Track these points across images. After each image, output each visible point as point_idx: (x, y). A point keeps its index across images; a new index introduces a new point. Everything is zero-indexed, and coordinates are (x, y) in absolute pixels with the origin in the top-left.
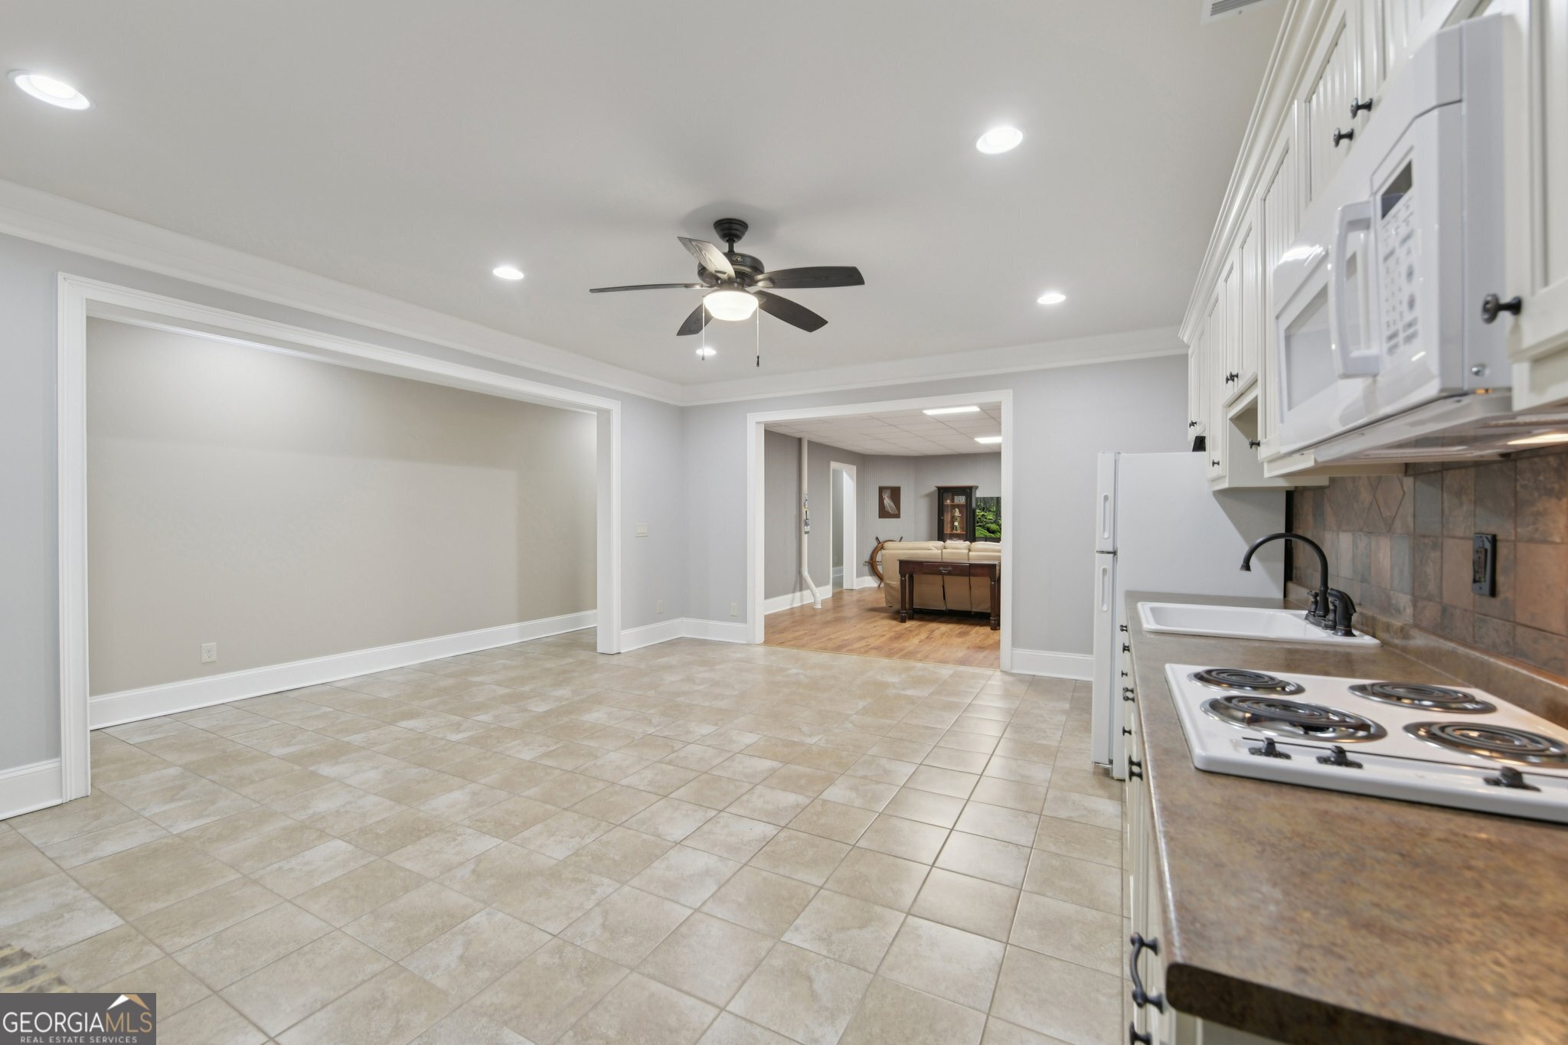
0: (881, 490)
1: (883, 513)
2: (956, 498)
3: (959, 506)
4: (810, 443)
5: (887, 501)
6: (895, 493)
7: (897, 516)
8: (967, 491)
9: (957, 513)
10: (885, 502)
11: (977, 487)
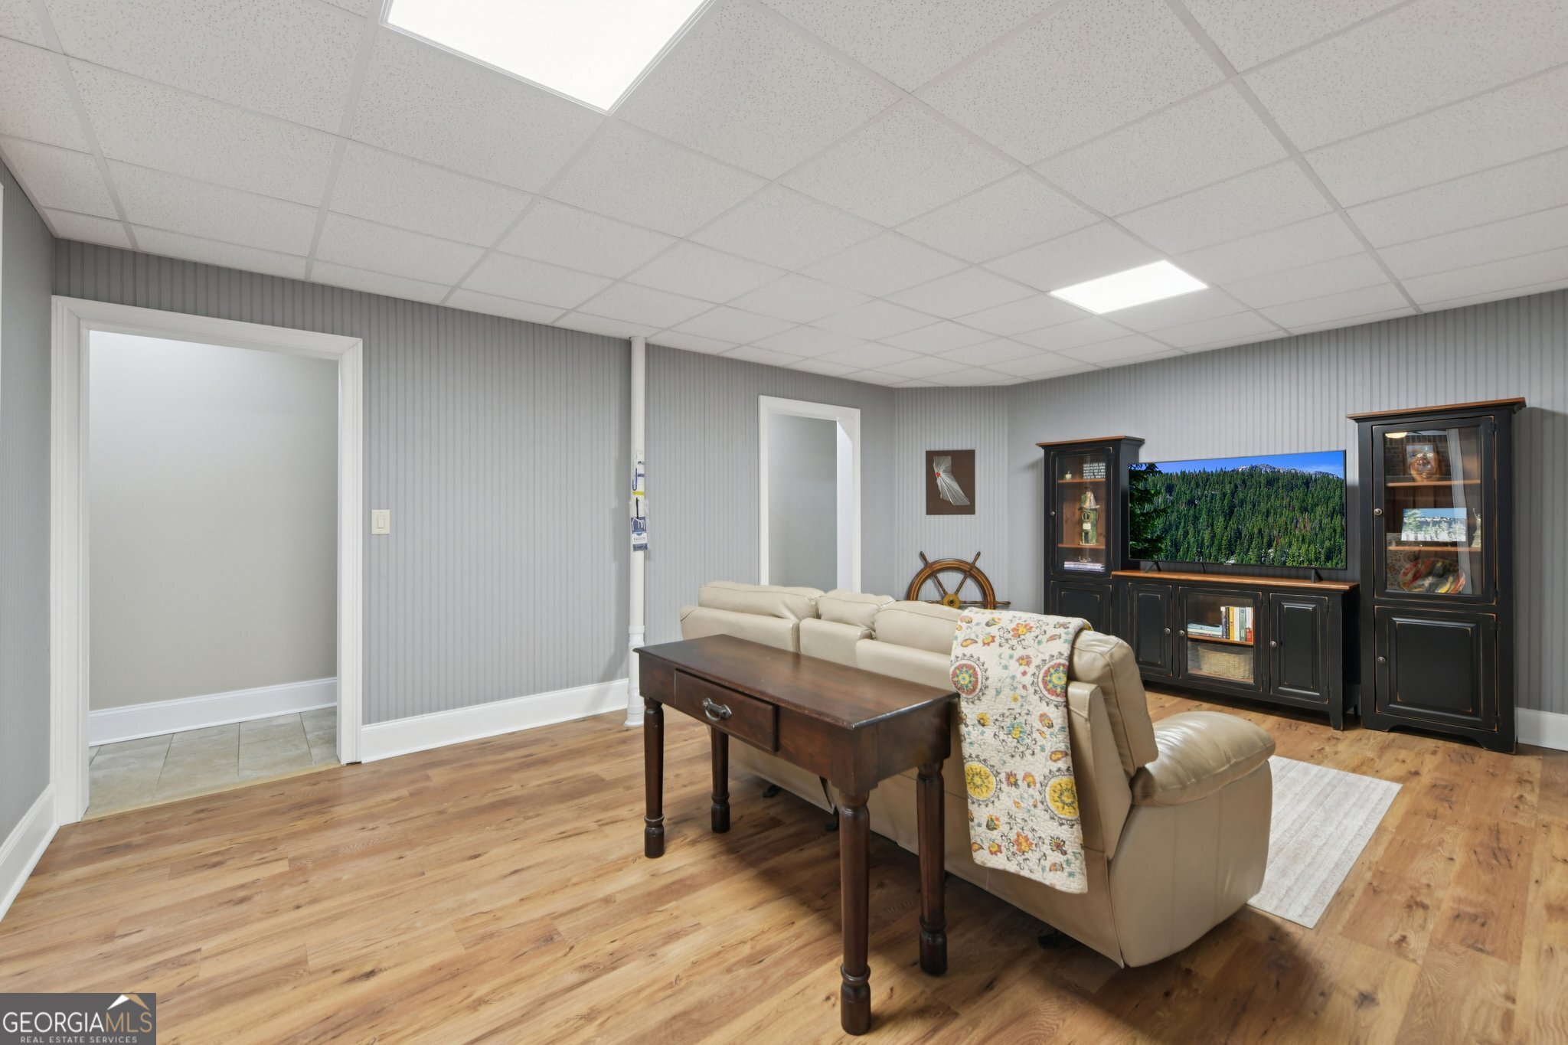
0: (932, 457)
1: (936, 504)
2: (1087, 467)
3: (1095, 486)
4: (650, 348)
5: (945, 481)
6: (963, 464)
7: (969, 509)
8: (1111, 450)
9: (1089, 501)
10: (939, 481)
11: (1139, 443)
